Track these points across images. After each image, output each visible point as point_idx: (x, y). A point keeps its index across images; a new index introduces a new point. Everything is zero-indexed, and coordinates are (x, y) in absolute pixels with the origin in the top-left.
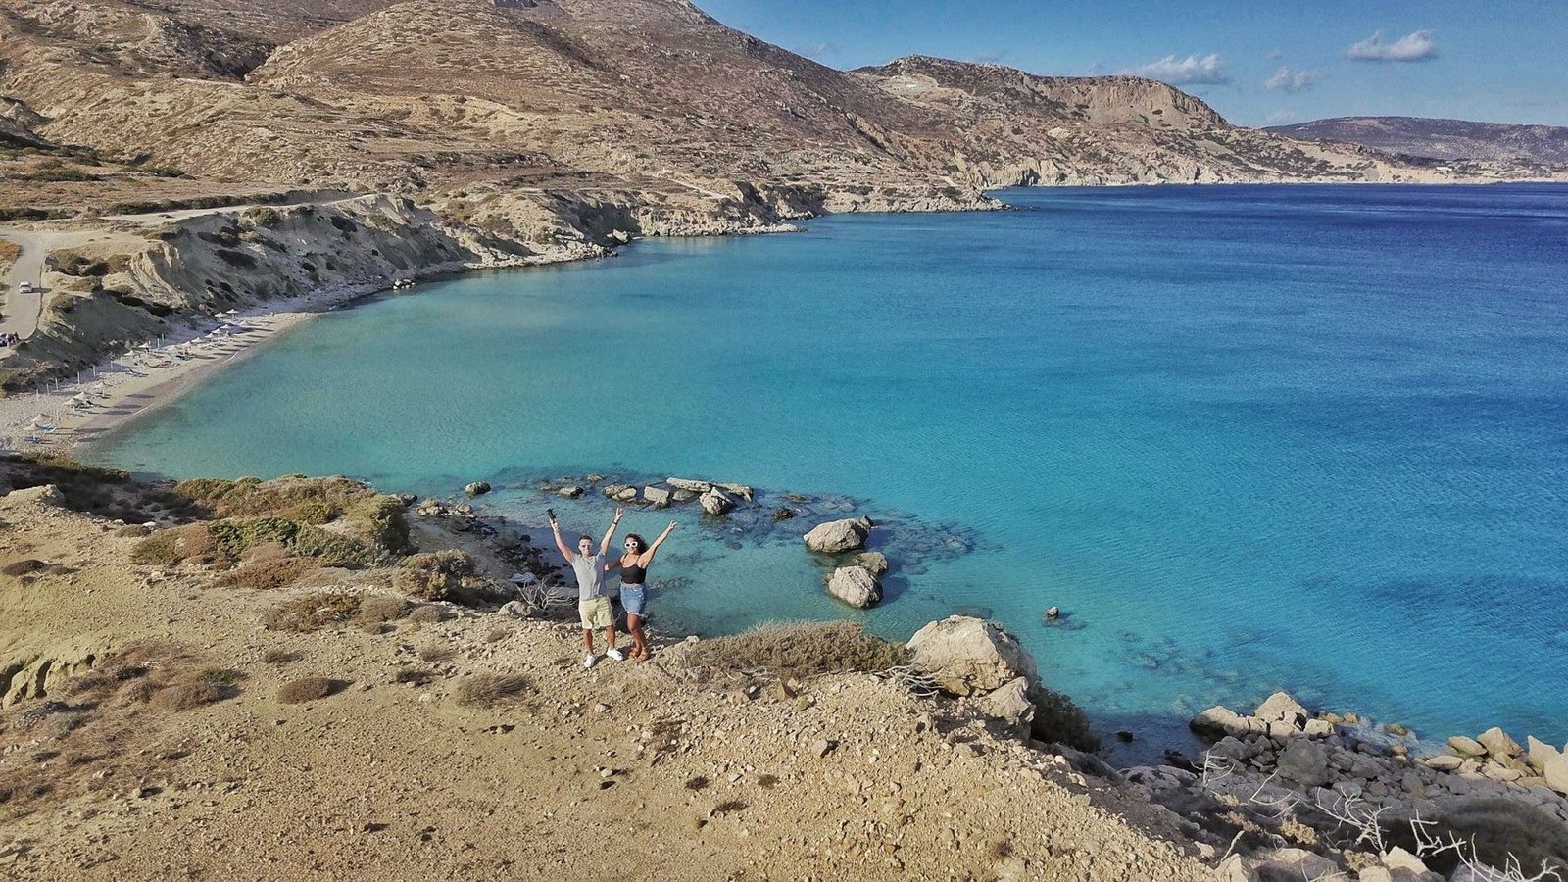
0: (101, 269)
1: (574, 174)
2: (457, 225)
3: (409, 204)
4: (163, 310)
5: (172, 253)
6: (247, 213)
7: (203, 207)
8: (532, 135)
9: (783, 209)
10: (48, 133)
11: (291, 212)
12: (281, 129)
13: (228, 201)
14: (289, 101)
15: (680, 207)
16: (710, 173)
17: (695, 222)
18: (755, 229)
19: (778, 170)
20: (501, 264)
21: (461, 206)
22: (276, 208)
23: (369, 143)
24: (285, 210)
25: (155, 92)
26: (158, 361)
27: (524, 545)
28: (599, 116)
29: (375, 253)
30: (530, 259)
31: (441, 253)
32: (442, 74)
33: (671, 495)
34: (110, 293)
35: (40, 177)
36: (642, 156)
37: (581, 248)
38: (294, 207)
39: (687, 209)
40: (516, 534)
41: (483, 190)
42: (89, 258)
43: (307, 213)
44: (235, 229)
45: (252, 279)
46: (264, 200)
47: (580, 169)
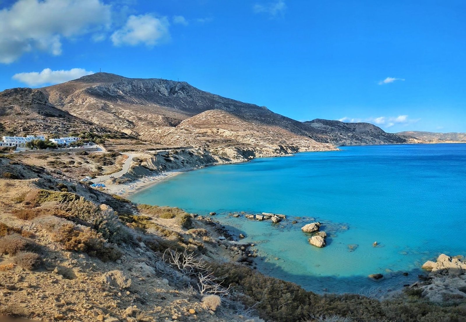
0: (141, 161)
1: (241, 144)
2: (215, 155)
3: (205, 150)
4: (152, 170)
5: (155, 158)
6: (171, 151)
7: (163, 150)
8: (233, 136)
9: (289, 151)
10: (140, 137)
11: (180, 151)
12: (181, 136)
13: (168, 149)
14: (183, 130)
15: (266, 150)
16: (272, 143)
17: (269, 154)
18: (283, 155)
19: (288, 143)
20: (224, 163)
21: (216, 151)
22: (177, 150)
23: (198, 138)
24: (179, 151)
25: (159, 129)
26: (148, 180)
27: (223, 229)
28: (248, 132)
29: (197, 160)
30: (231, 162)
31: (211, 160)
32: (214, 124)
33: (263, 217)
34: (142, 166)
35: (135, 144)
36: (257, 140)
37: (243, 160)
38: (181, 150)
39: (267, 151)
40: (221, 226)
41: (221, 147)
42: (140, 159)
43: (183, 151)
44: (168, 154)
45: (170, 165)
46: (175, 149)
47: (243, 143)
